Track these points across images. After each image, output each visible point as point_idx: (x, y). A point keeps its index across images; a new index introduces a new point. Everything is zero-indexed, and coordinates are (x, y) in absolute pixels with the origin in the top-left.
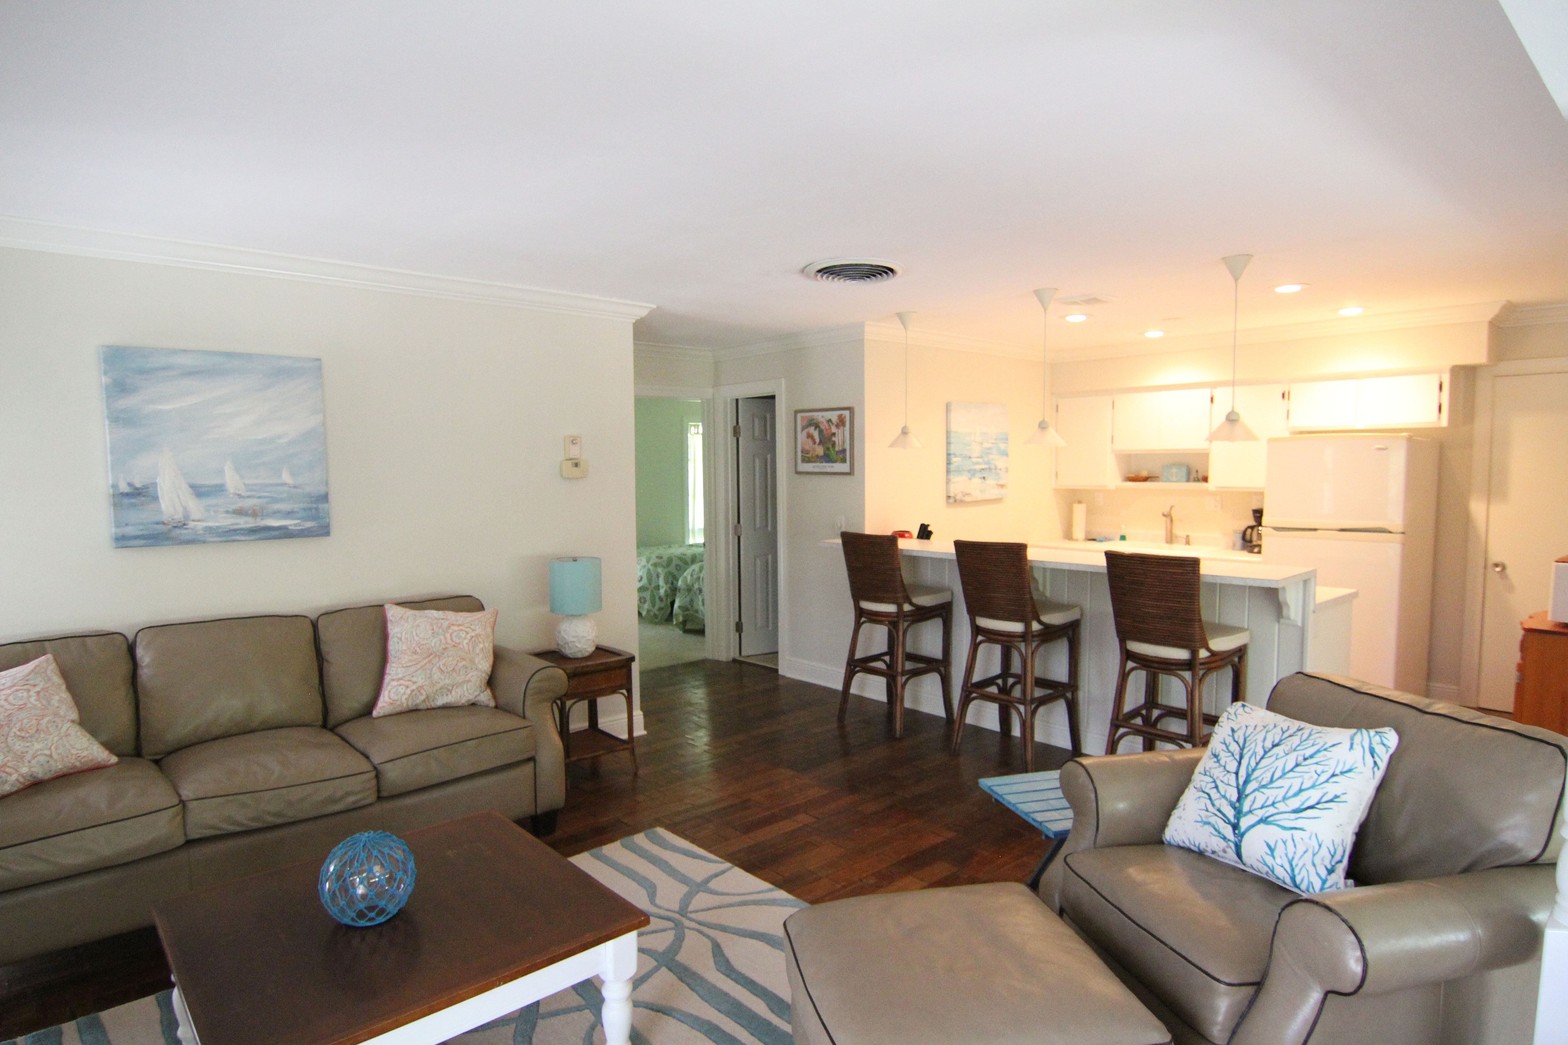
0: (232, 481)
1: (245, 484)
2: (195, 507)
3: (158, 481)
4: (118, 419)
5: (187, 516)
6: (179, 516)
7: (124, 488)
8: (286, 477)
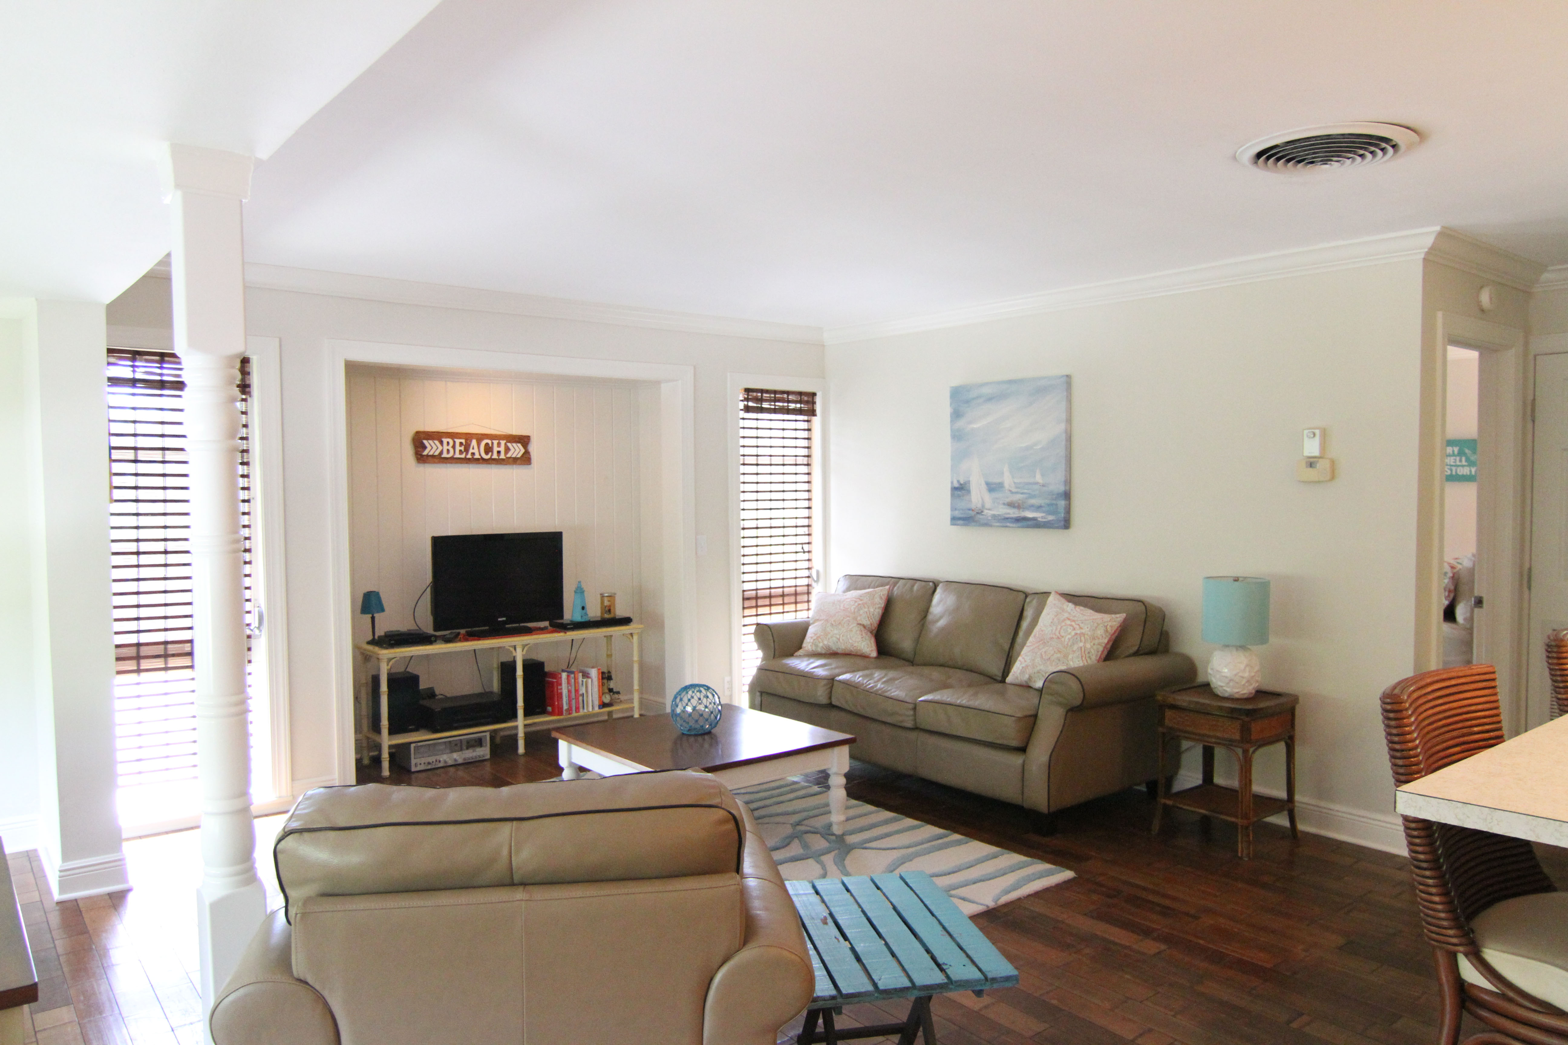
0: (1008, 481)
1: (1015, 483)
2: (988, 498)
3: (971, 479)
4: (957, 436)
5: (983, 506)
6: (979, 506)
7: (956, 485)
8: (1039, 478)
